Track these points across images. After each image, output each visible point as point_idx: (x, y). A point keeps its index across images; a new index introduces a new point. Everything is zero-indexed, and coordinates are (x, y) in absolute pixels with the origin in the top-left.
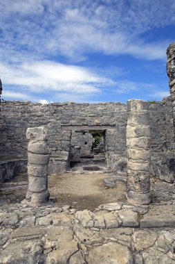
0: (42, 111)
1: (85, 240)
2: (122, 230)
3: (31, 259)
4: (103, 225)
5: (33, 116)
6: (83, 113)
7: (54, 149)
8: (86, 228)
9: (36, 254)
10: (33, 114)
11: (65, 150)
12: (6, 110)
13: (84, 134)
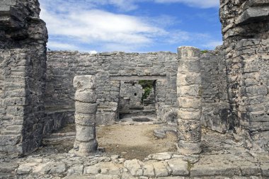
0: (90, 61)
4: (153, 174)
5: (81, 66)
6: (132, 62)
7: (103, 100)
8: (135, 176)
10: (81, 64)
11: (114, 101)
13: (133, 85)
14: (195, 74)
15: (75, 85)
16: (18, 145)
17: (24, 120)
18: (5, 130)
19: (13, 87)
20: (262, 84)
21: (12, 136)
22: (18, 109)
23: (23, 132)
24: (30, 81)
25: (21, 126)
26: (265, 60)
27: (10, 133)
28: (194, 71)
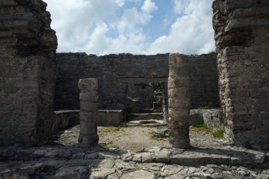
0: (97, 63)
1: (122, 168)
2: (154, 164)
3: (79, 176)
4: (140, 160)
5: (89, 68)
6: (139, 64)
7: (110, 101)
8: (125, 161)
9: (83, 173)
10: (89, 66)
11: (121, 103)
12: (62, 63)
13: (144, 87)
14: (183, 78)
15: (80, 87)
16: (32, 137)
17: (38, 116)
18: (22, 124)
19: (29, 88)
20: (244, 87)
21: (28, 130)
22: (33, 107)
23: (37, 126)
24: (43, 83)
25: (34, 121)
26: (247, 66)
27: (26, 127)
28: (183, 75)
